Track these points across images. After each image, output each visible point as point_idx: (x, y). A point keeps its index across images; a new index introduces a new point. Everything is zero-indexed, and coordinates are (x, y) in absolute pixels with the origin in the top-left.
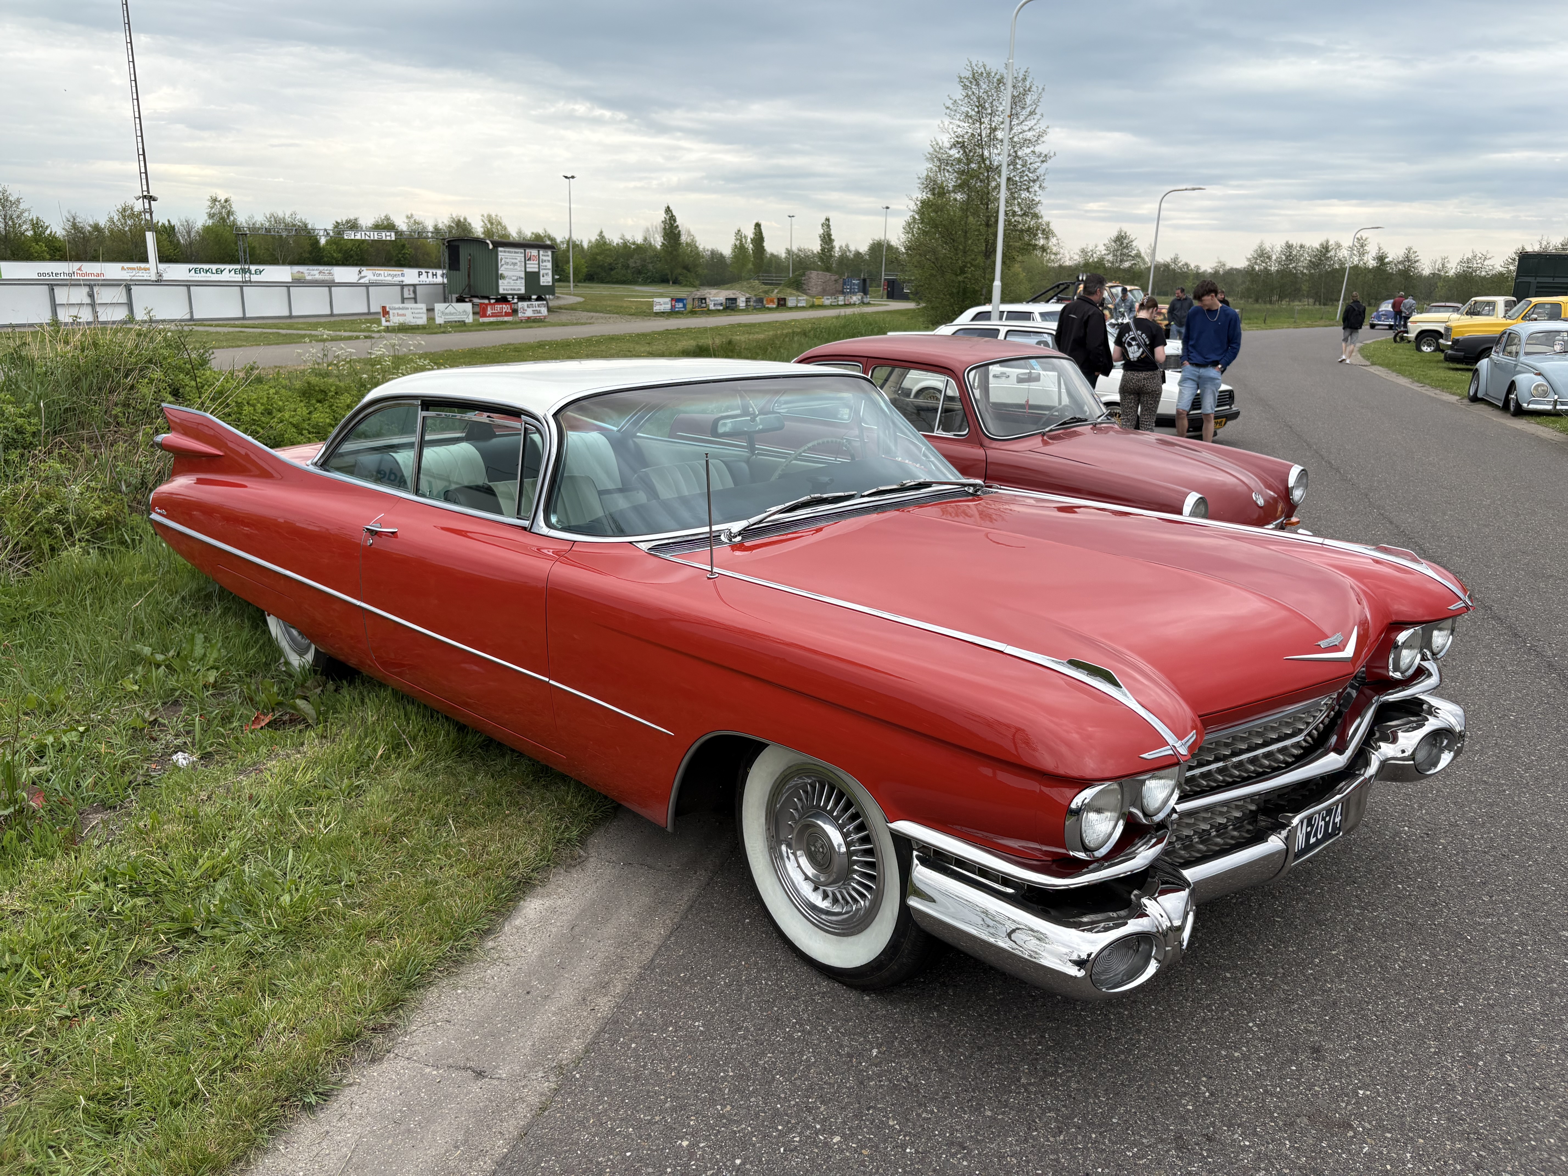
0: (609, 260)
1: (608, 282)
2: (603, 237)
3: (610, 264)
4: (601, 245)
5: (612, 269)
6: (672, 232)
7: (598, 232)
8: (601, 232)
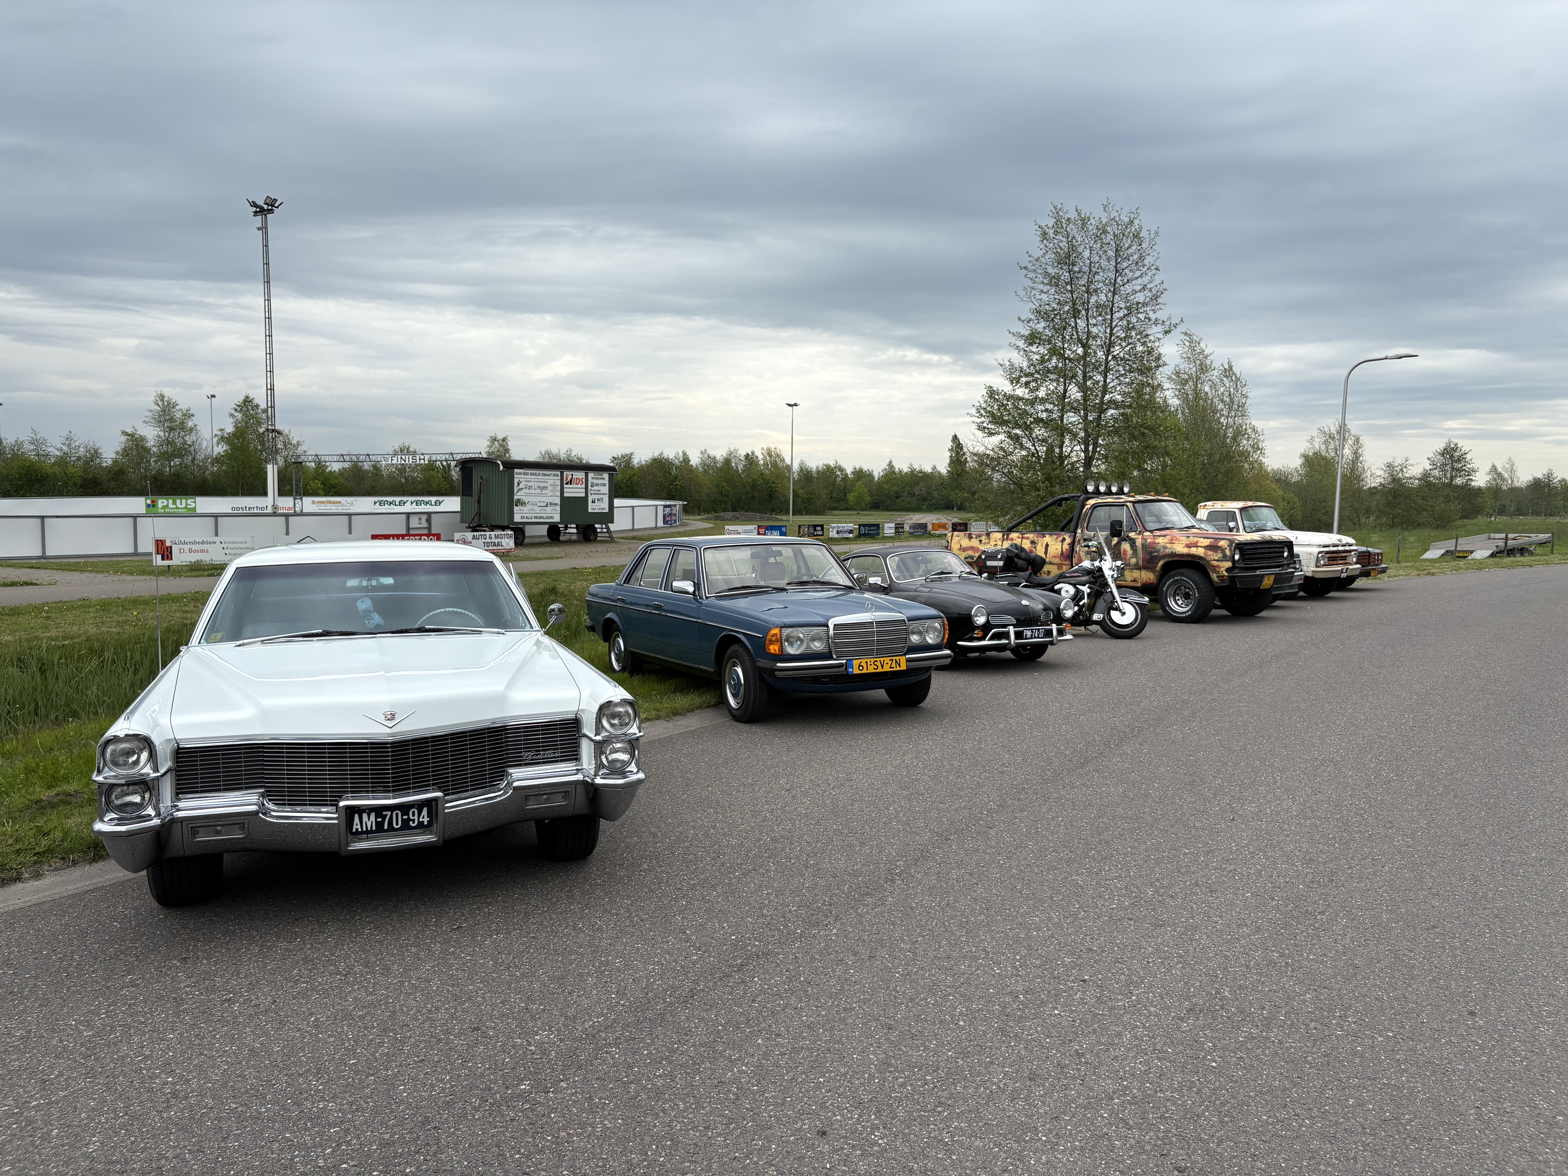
0: (895, 488)
1: (893, 510)
2: (892, 466)
3: (897, 492)
4: (891, 474)
5: (897, 497)
6: (958, 460)
7: (887, 462)
8: (891, 462)
